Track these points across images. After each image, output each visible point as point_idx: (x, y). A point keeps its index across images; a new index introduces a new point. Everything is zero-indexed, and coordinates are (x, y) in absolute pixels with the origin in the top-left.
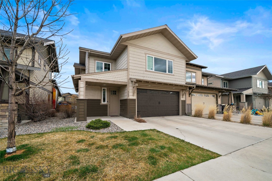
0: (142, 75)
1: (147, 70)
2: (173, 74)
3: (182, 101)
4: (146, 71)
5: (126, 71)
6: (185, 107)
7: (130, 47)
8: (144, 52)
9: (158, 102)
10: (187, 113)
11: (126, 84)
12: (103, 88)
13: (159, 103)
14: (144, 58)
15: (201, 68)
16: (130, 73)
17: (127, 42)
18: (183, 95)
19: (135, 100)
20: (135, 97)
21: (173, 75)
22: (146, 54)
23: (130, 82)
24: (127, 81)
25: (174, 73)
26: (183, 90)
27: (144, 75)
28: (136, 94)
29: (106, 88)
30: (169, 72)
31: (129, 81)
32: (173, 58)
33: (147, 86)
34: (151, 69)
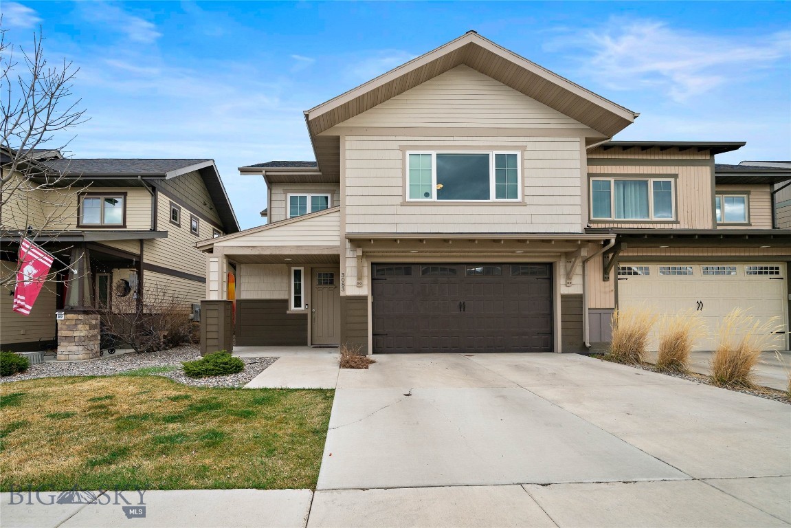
0: (389, 219)
1: (408, 199)
2: (520, 199)
3: (563, 297)
4: (405, 204)
5: (337, 214)
6: (580, 322)
7: (347, 138)
8: (395, 145)
9: (458, 303)
10: (588, 345)
11: (336, 253)
12: (293, 268)
13: (462, 307)
14: (399, 164)
15: (708, 151)
16: (349, 219)
17: (336, 126)
18: (568, 276)
19: (364, 298)
20: (365, 291)
21: (523, 204)
22: (403, 149)
23: (348, 245)
24: (339, 244)
25: (524, 195)
26: (568, 256)
27: (397, 219)
28: (367, 282)
29: (302, 269)
30: (500, 194)
31: (343, 244)
32: (520, 141)
33: (407, 254)
34: (427, 195)
